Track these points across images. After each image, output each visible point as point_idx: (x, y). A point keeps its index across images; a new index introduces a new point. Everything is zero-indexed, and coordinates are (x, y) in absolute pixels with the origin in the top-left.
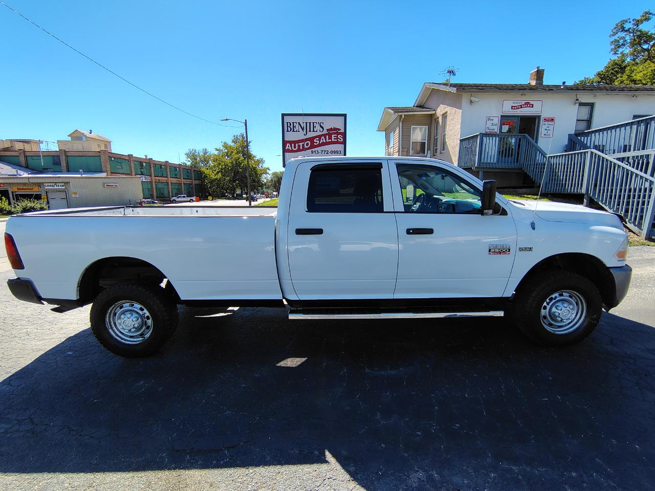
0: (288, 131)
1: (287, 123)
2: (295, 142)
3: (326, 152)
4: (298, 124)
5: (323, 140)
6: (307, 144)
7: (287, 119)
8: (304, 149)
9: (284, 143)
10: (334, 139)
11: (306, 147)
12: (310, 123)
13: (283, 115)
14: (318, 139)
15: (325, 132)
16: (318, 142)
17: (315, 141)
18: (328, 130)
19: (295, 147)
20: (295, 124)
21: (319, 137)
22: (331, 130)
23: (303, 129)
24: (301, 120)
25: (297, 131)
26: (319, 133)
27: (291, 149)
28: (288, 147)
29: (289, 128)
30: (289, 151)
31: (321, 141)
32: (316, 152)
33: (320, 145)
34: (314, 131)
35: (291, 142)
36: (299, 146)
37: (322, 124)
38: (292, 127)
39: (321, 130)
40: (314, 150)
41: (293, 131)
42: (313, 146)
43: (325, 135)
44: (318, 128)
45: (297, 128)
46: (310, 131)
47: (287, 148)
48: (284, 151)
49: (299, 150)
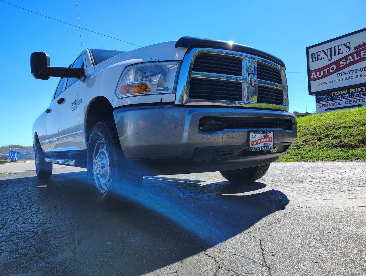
0: (312, 61)
1: (312, 54)
2: (319, 70)
3: (355, 71)
4: (322, 52)
5: (350, 59)
6: (333, 68)
7: (311, 51)
8: (330, 74)
9: (309, 73)
10: (364, 55)
11: (331, 71)
12: (335, 47)
13: (308, 49)
14: (344, 60)
15: (352, 50)
16: (345, 63)
17: (341, 63)
18: (355, 48)
19: (320, 74)
20: (319, 53)
21: (346, 58)
22: (360, 46)
23: (327, 56)
24: (324, 47)
25: (321, 59)
26: (345, 54)
27: (316, 77)
28: (313, 75)
29: (314, 59)
30: (315, 79)
31: (348, 61)
32: (343, 74)
33: (347, 66)
34: (339, 54)
35: (315, 71)
36: (324, 72)
37: (348, 45)
38: (316, 56)
39: (348, 50)
40: (340, 72)
41: (318, 60)
42: (339, 69)
43: (352, 55)
44: (344, 49)
45: (321, 56)
46: (335, 55)
47: (312, 77)
48: (310, 80)
49: (324, 76)
